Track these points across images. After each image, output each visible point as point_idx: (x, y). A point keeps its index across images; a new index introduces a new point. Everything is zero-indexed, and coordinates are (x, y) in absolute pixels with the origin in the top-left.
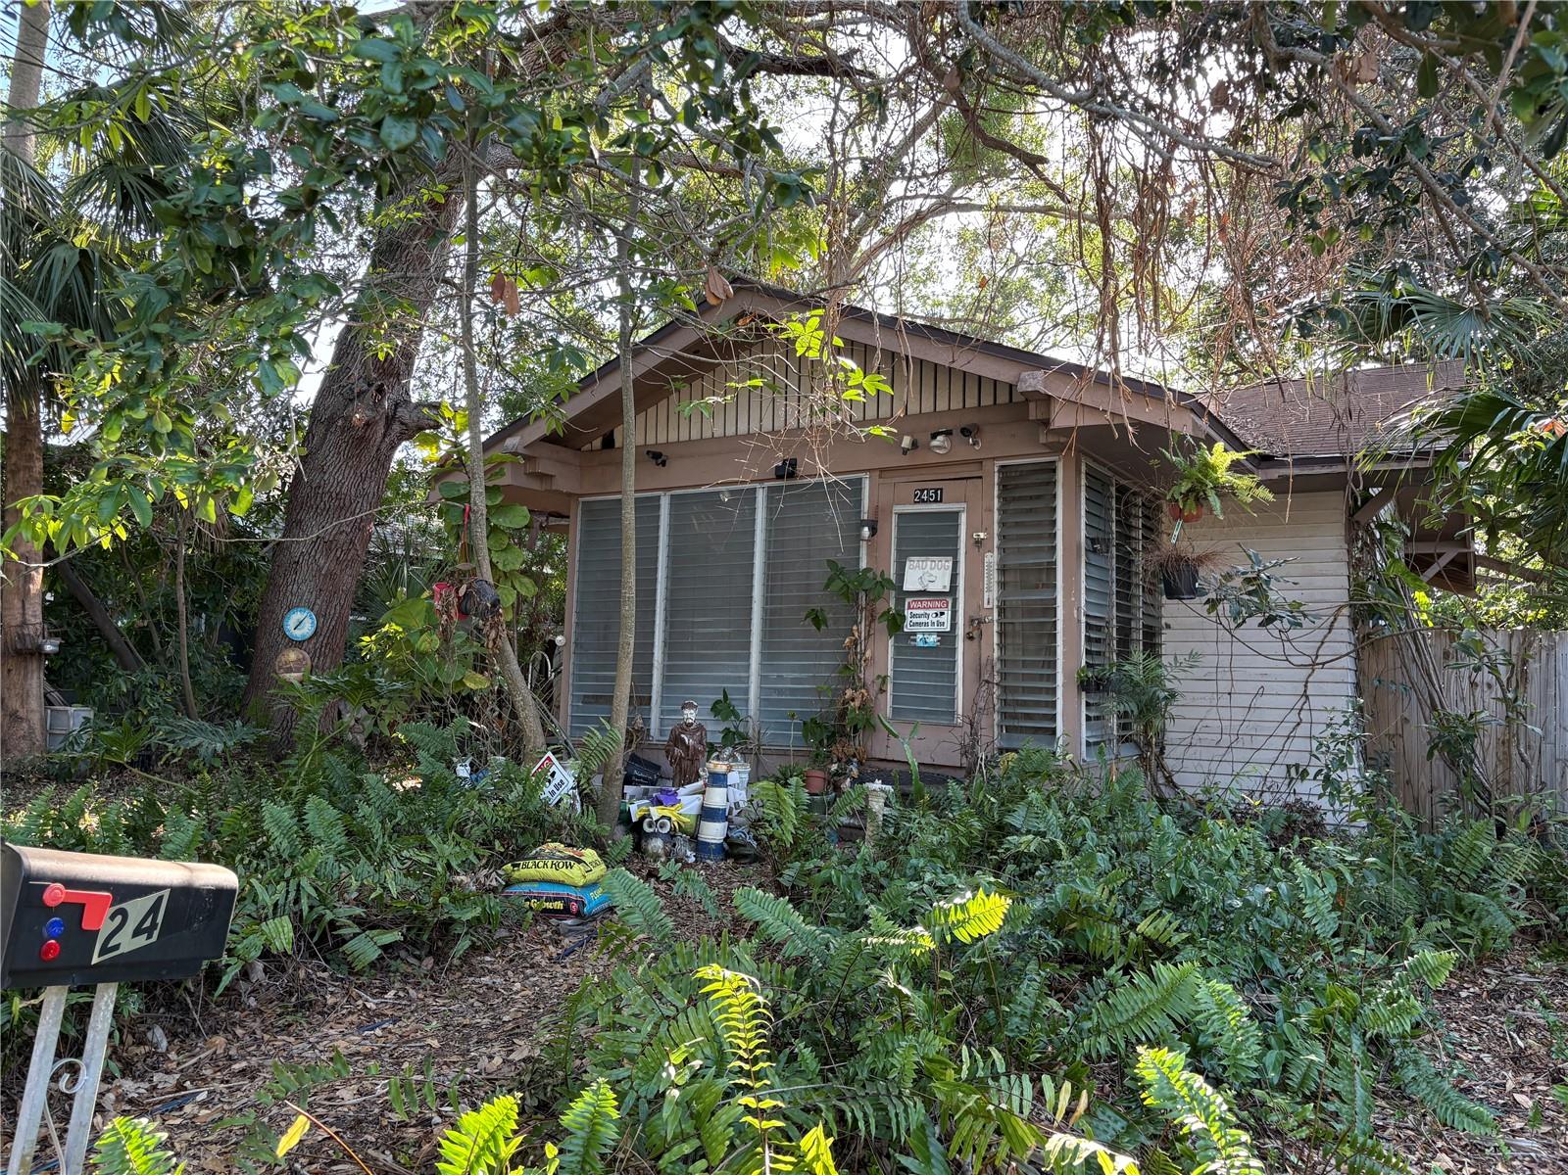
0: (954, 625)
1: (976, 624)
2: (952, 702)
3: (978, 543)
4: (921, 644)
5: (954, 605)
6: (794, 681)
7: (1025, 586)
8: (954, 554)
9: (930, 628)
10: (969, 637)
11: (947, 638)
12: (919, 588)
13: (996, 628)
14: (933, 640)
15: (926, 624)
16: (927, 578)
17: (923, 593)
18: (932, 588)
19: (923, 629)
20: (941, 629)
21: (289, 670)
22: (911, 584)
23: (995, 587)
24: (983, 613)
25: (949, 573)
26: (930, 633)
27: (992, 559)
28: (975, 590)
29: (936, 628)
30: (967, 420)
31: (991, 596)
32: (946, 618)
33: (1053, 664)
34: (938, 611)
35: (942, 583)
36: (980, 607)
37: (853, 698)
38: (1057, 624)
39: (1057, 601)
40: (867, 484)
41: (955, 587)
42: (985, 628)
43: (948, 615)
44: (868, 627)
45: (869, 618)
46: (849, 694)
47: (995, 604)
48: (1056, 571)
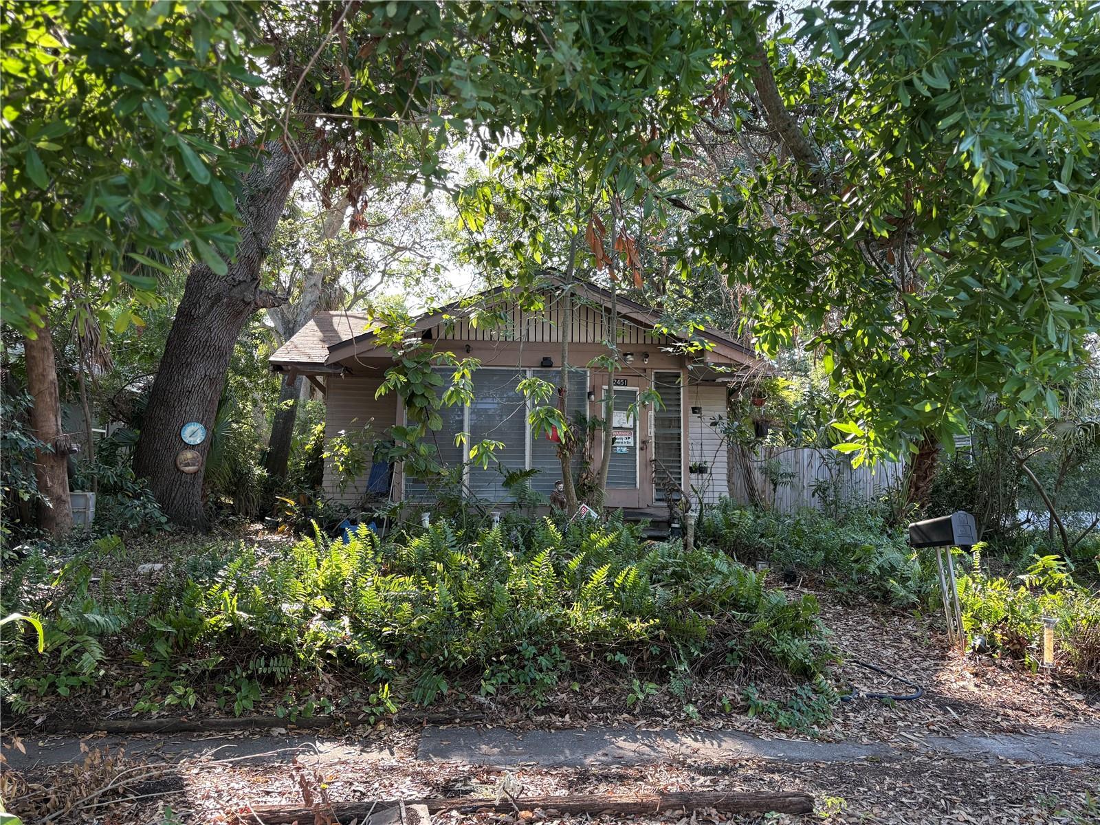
0: (635, 443)
1: (644, 442)
2: (635, 479)
3: (645, 406)
4: (619, 452)
5: (635, 434)
6: (551, 469)
7: (664, 427)
8: (634, 411)
9: (624, 445)
10: (641, 449)
11: (632, 449)
12: (619, 426)
13: (653, 445)
14: (625, 450)
15: (622, 443)
16: (622, 422)
17: (621, 428)
18: (625, 426)
19: (620, 445)
20: (629, 445)
21: (187, 465)
22: (614, 423)
23: (653, 427)
24: (647, 438)
25: (632, 419)
26: (624, 447)
27: (652, 414)
28: (644, 428)
29: (627, 445)
30: (644, 349)
31: (652, 431)
32: (631, 440)
33: (680, 462)
34: (627, 437)
35: (630, 424)
36: (647, 435)
37: (587, 478)
38: (680, 444)
39: (680, 434)
40: (588, 374)
41: (635, 426)
42: (648, 445)
43: (632, 438)
44: (591, 443)
45: (592, 439)
46: (584, 475)
47: (653, 434)
48: (680, 421)
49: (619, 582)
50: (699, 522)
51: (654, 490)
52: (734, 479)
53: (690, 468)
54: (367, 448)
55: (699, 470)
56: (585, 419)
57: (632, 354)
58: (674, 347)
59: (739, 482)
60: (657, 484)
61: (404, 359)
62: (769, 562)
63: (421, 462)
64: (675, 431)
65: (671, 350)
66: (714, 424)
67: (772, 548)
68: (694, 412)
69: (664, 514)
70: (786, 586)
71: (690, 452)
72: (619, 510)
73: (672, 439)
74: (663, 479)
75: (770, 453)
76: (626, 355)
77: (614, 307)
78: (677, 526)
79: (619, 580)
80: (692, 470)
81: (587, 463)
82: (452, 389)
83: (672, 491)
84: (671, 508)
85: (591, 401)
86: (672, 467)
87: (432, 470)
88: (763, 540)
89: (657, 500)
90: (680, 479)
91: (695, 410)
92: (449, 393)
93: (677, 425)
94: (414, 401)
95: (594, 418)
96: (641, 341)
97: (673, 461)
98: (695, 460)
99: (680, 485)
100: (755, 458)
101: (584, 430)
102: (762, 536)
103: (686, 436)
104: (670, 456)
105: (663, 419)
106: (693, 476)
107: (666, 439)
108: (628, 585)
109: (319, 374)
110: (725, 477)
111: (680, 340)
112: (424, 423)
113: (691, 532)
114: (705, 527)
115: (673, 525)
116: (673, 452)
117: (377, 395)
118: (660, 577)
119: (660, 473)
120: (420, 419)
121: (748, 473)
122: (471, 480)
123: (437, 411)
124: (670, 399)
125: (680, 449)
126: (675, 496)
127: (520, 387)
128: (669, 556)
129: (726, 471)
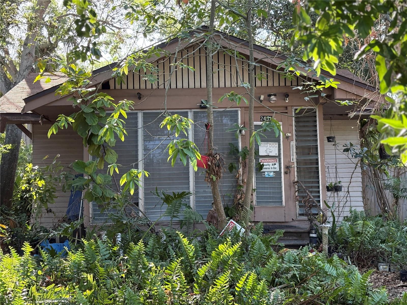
0: (280, 168)
1: (288, 168)
2: (281, 198)
3: (287, 137)
4: (267, 176)
5: (280, 161)
7: (304, 154)
8: (279, 141)
9: (271, 170)
10: (286, 173)
11: (278, 173)
12: (266, 154)
13: (296, 169)
14: (272, 174)
15: (269, 168)
16: (268, 151)
17: (268, 156)
18: (271, 154)
19: (268, 170)
20: (275, 170)
22: (262, 152)
23: (295, 154)
24: (290, 164)
25: (277, 148)
26: (271, 172)
27: (293, 143)
28: (287, 155)
29: (273, 170)
30: (285, 91)
31: (294, 157)
32: (277, 166)
33: (318, 182)
34: (273, 163)
35: (275, 152)
36: (290, 162)
37: (241, 198)
38: (317, 168)
39: (317, 159)
40: (239, 112)
41: (280, 154)
42: (292, 170)
43: (277, 165)
44: (243, 170)
45: (244, 166)
46: (239, 196)
47: (295, 160)
48: (317, 148)
49: (240, 286)
50: (332, 232)
51: (298, 207)
52: (368, 196)
53: (327, 187)
54: (56, 180)
55: (335, 188)
56: (237, 150)
57: (275, 95)
58: (304, 85)
59: (373, 198)
60: (300, 202)
61: (83, 107)
62: (389, 263)
63: (98, 189)
64: (314, 157)
65: (300, 88)
66: (347, 150)
67: (391, 252)
68: (329, 141)
69: (305, 226)
70: (402, 283)
71: (327, 175)
72: (260, 224)
73: (311, 163)
74: (303, 197)
75: (398, 173)
76: (270, 96)
77: (251, 54)
78: (314, 235)
79: (240, 284)
80: (329, 189)
81: (241, 186)
82: (107, 126)
83: (311, 207)
84: (310, 220)
85: (242, 135)
86: (312, 187)
87: (108, 195)
88: (383, 246)
89: (300, 215)
90: (319, 197)
91: (330, 139)
92: (105, 130)
93: (315, 152)
94: (93, 139)
95: (245, 149)
96: (282, 84)
97: (312, 182)
98: (332, 181)
99: (319, 201)
100: (386, 178)
101: (238, 159)
102: (383, 242)
103: (323, 161)
104: (310, 178)
105: (303, 148)
106: (329, 193)
107: (306, 164)
108: (248, 288)
109: (25, 122)
110: (360, 194)
111: (309, 80)
112: (102, 157)
113: (325, 240)
114: (337, 236)
115: (312, 235)
116: (312, 174)
117: (49, 135)
118: (281, 280)
119: (302, 192)
120: (99, 154)
121: (380, 192)
122: (146, 203)
123: (113, 148)
124: (308, 131)
125: (318, 172)
126: (314, 211)
127: (164, 123)
128: (295, 262)
129: (361, 189)
